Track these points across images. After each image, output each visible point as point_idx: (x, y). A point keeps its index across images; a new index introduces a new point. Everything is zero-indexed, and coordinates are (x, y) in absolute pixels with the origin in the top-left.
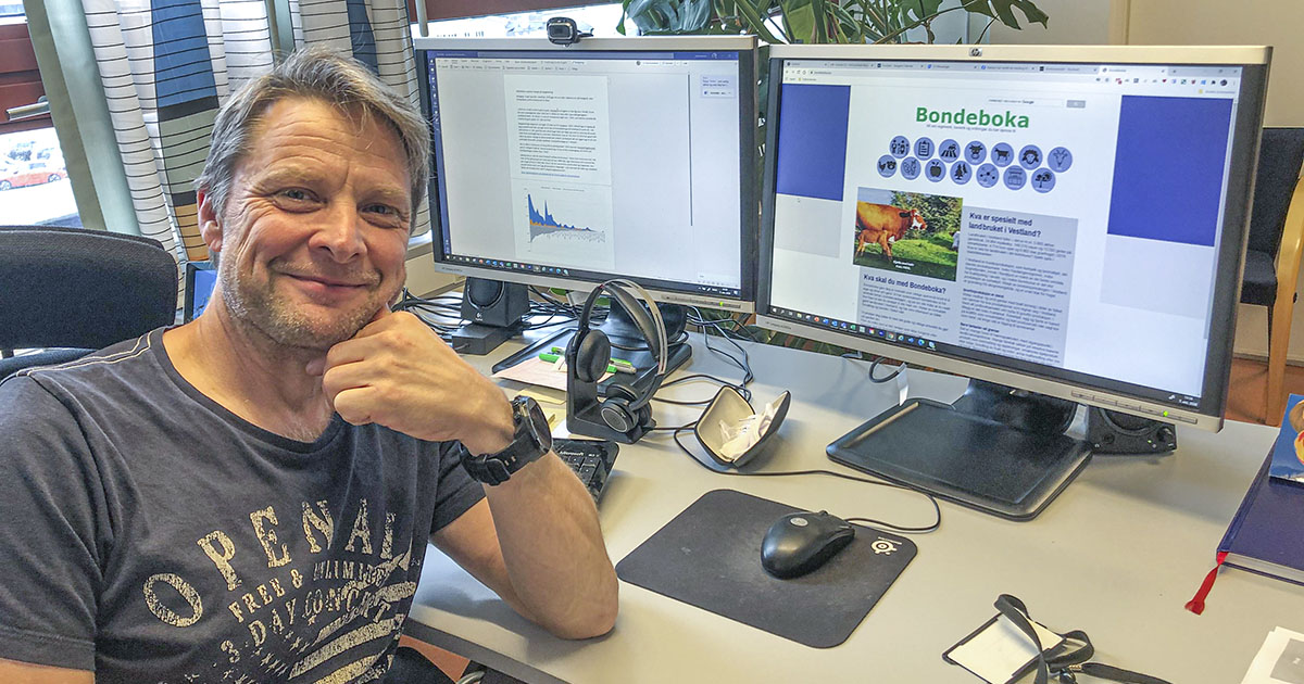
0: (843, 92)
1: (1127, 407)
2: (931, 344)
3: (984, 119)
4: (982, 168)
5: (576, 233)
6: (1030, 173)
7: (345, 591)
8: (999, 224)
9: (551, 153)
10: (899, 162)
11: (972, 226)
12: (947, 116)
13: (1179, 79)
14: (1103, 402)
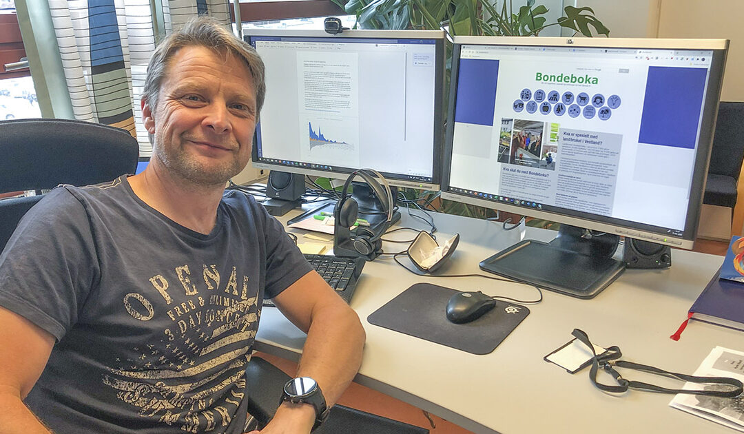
0: (495, 64)
1: (645, 237)
2: (540, 206)
3: (573, 79)
4: (571, 107)
5: (337, 145)
6: (597, 110)
7: (225, 312)
8: (579, 138)
9: (324, 98)
10: (525, 104)
11: (565, 139)
12: (553, 78)
13: (680, 58)
14: (633, 235)
